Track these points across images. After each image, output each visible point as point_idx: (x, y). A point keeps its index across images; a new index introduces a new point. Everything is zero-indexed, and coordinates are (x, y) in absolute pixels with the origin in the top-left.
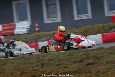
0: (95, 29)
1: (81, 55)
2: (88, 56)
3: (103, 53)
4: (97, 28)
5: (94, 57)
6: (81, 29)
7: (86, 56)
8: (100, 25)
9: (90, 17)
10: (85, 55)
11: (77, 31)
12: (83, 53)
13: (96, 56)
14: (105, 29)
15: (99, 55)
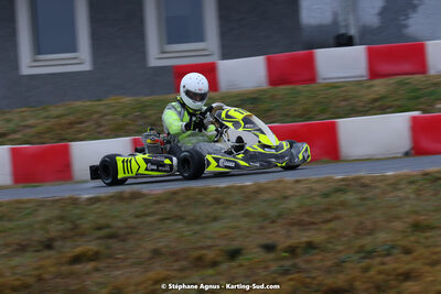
0: (106, 115)
1: (48, 221)
2: (76, 227)
3: (137, 216)
4: (113, 113)
5: (99, 228)
6: (45, 114)
7: (69, 225)
8: (127, 100)
9: (87, 67)
10: (61, 218)
11: (31, 122)
12: (56, 212)
13: (108, 226)
14: (145, 117)
15: (119, 224)
